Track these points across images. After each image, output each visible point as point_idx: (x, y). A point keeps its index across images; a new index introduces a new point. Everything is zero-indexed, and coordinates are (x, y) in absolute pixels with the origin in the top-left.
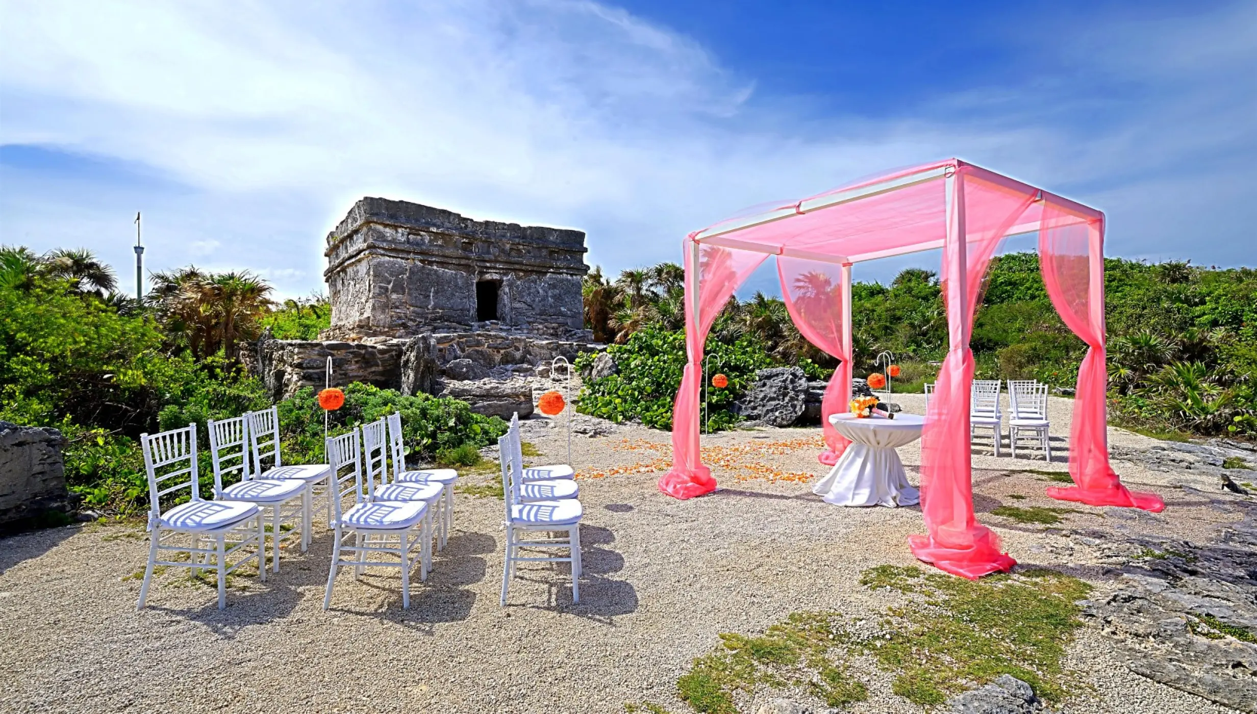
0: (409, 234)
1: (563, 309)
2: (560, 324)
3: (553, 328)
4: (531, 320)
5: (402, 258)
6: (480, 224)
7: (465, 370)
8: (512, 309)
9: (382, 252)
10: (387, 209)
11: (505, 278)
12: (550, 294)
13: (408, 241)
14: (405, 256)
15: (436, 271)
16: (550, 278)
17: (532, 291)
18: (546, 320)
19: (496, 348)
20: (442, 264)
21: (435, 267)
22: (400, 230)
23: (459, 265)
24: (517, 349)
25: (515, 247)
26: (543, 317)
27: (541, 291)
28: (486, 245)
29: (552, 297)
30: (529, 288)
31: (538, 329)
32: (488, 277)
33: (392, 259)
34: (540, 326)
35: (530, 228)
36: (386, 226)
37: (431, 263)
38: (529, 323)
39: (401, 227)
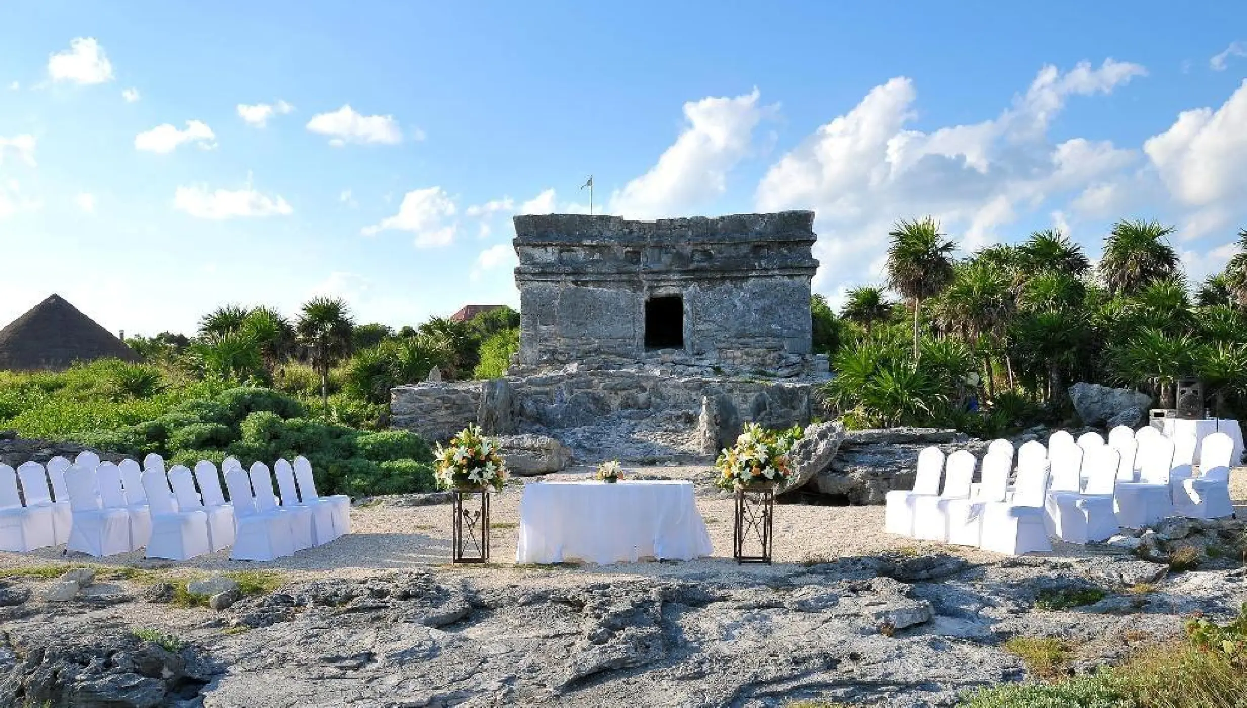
0: (561, 252)
1: (773, 326)
2: (770, 349)
3: (758, 356)
4: (723, 345)
5: (552, 281)
6: (650, 225)
7: (560, 416)
8: (694, 332)
9: (531, 277)
10: (536, 227)
11: (684, 292)
12: (753, 307)
13: (560, 261)
14: (554, 278)
15: (592, 292)
16: (755, 286)
17: (725, 304)
18: (746, 345)
19: (612, 389)
20: (598, 283)
21: (591, 288)
22: (549, 249)
23: (620, 281)
24: (644, 390)
25: (699, 248)
26: (742, 340)
27: (738, 304)
28: (657, 251)
29: (756, 311)
30: (720, 302)
31: (734, 358)
32: (662, 292)
33: (541, 284)
34: (739, 353)
35: (722, 218)
36: (534, 246)
37: (585, 283)
38: (720, 349)
39: (551, 245)
